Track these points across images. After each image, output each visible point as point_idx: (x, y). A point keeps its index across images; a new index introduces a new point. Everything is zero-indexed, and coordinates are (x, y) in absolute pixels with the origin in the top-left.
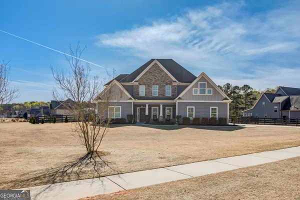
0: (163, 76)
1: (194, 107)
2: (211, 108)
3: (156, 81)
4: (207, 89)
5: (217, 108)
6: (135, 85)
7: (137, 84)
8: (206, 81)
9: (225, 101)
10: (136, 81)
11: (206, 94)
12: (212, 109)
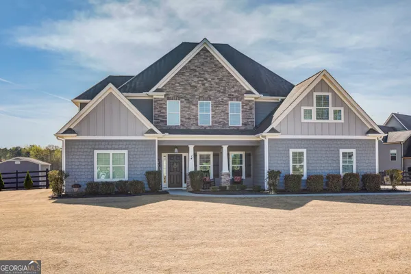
0: (221, 80)
1: (304, 151)
2: (342, 151)
3: (206, 90)
4: (331, 109)
5: (354, 151)
6: (157, 100)
7: (161, 95)
8: (329, 89)
9: (371, 136)
10: (158, 90)
11: (331, 119)
12: (344, 154)
